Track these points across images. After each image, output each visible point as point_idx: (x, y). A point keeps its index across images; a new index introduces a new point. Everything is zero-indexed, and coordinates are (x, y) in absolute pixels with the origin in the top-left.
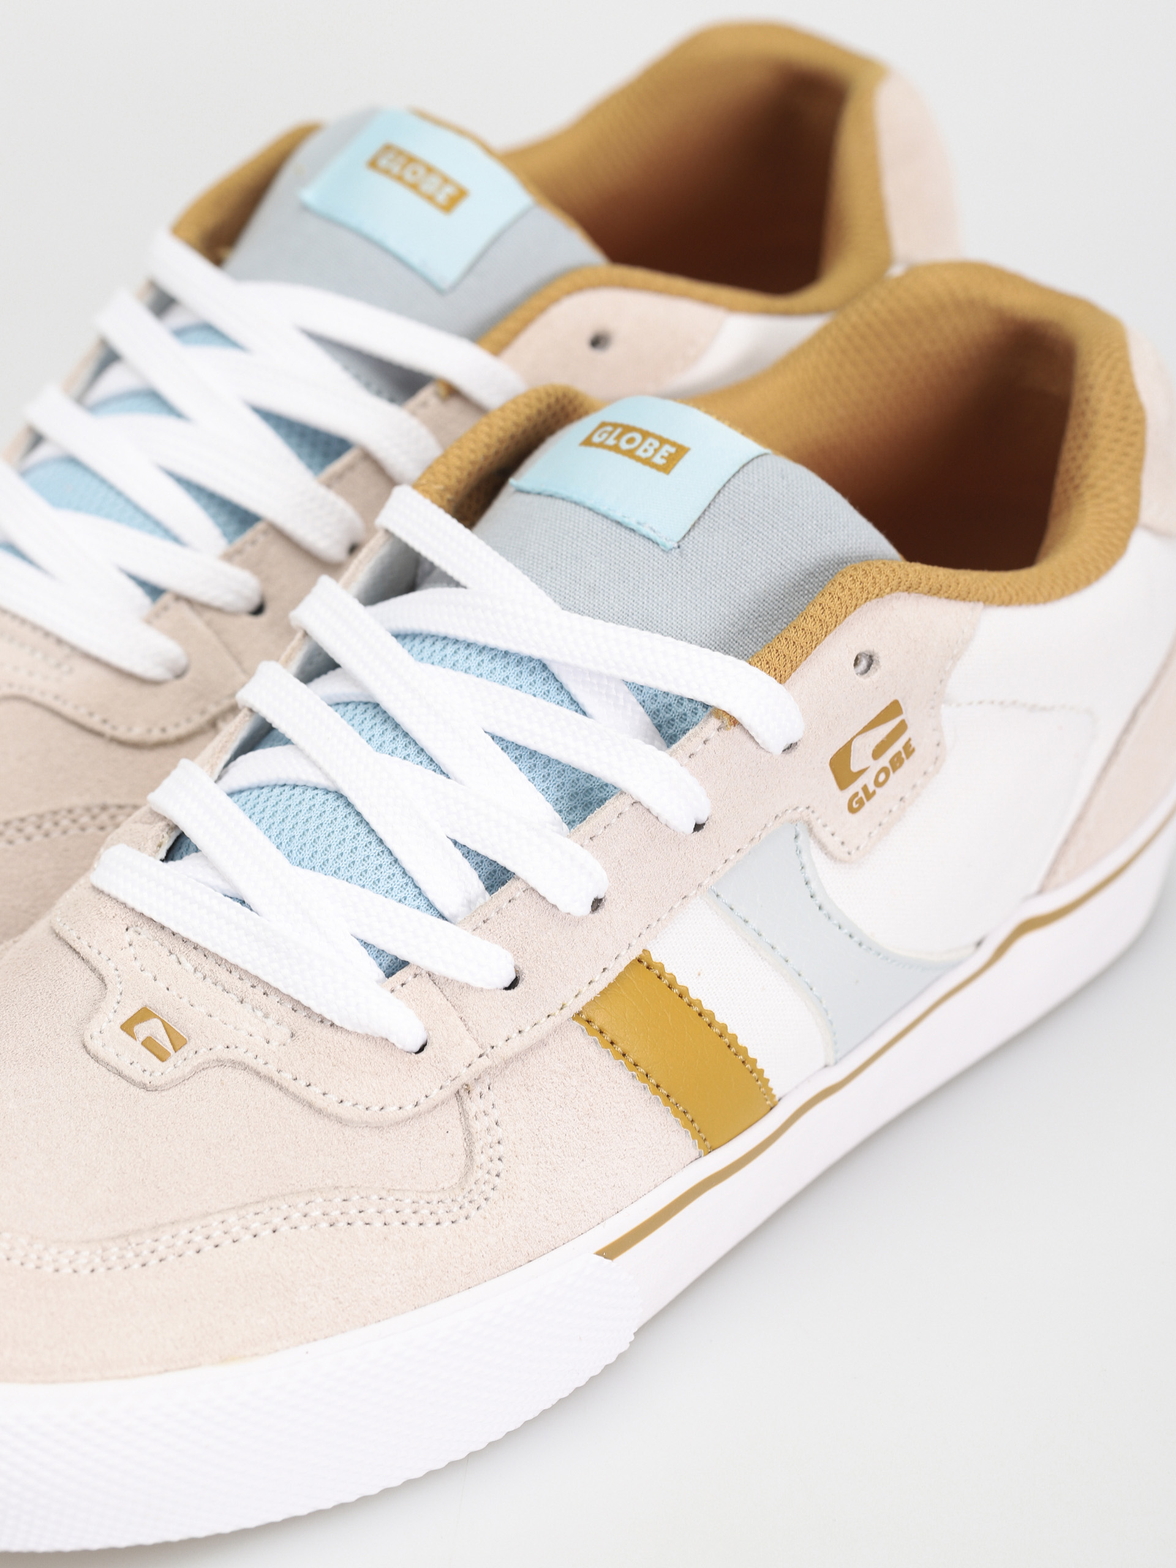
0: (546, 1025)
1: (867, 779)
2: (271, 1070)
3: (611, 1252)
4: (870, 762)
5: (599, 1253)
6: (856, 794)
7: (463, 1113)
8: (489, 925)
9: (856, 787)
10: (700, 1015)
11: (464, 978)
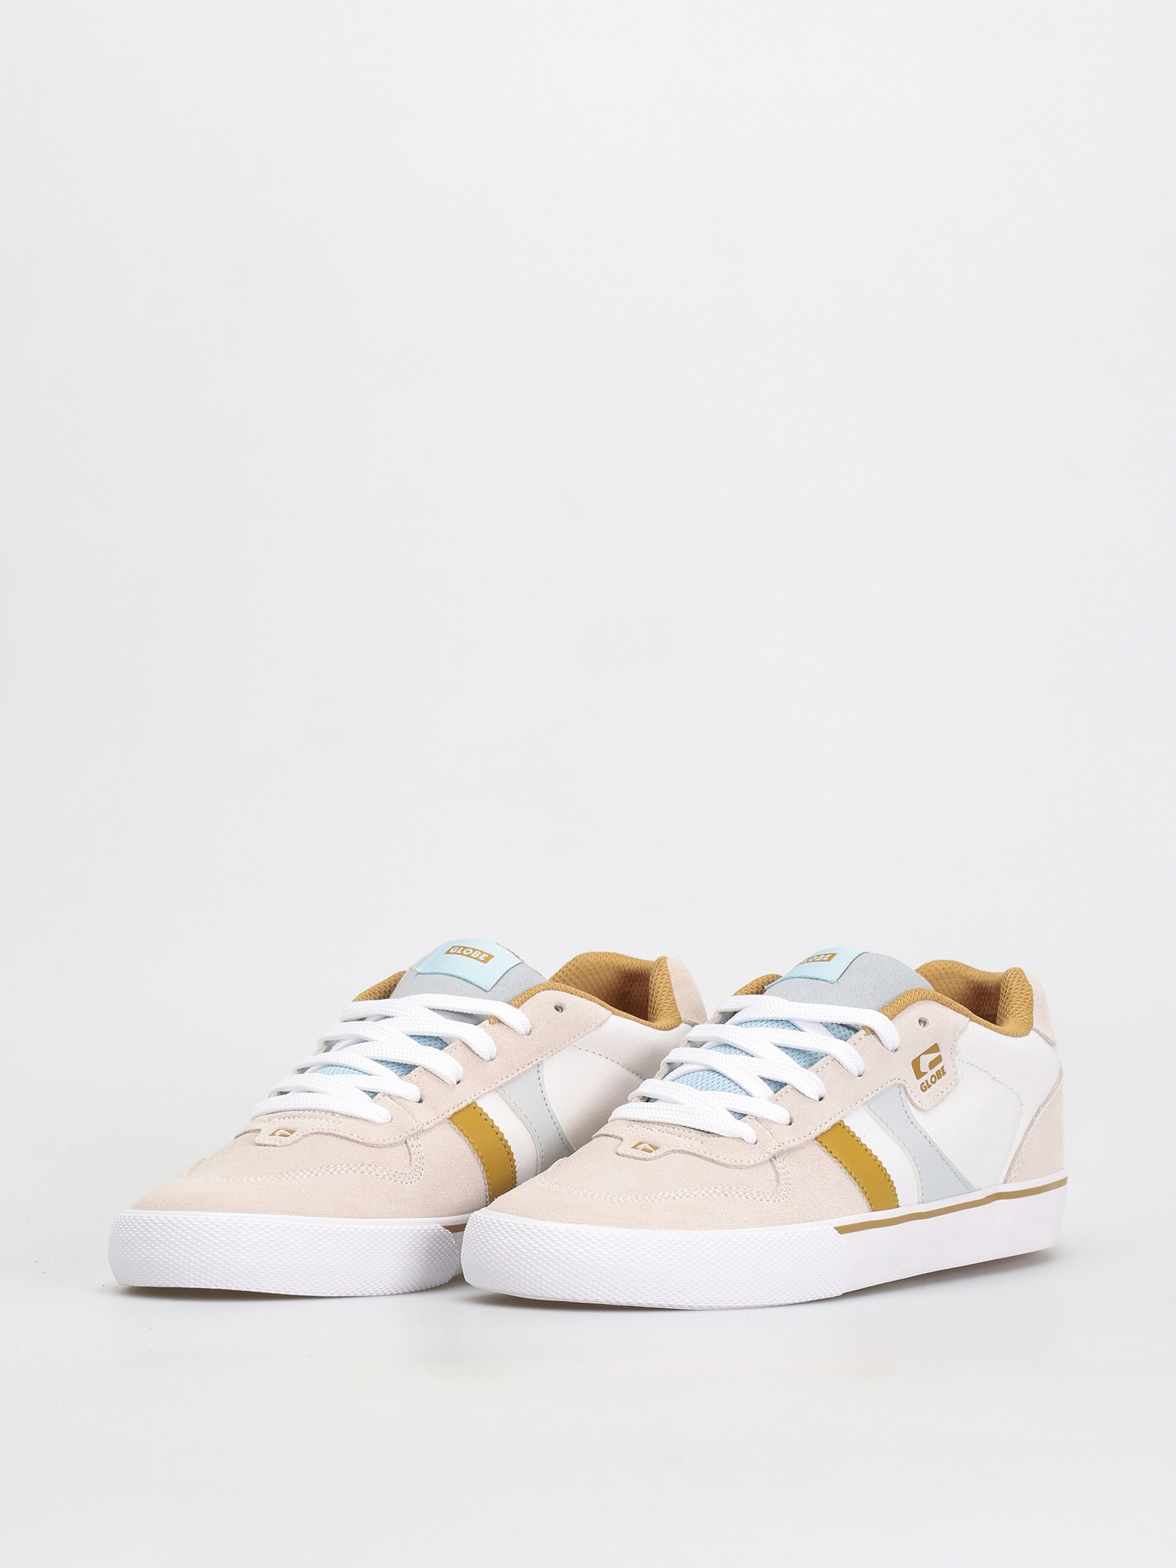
0: (803, 1140)
1: (927, 1077)
2: (695, 1151)
3: (842, 1230)
4: (927, 1069)
5: (836, 1228)
6: (923, 1083)
7: (774, 1167)
8: (778, 1101)
9: (923, 1079)
10: (866, 1150)
11: (770, 1117)
